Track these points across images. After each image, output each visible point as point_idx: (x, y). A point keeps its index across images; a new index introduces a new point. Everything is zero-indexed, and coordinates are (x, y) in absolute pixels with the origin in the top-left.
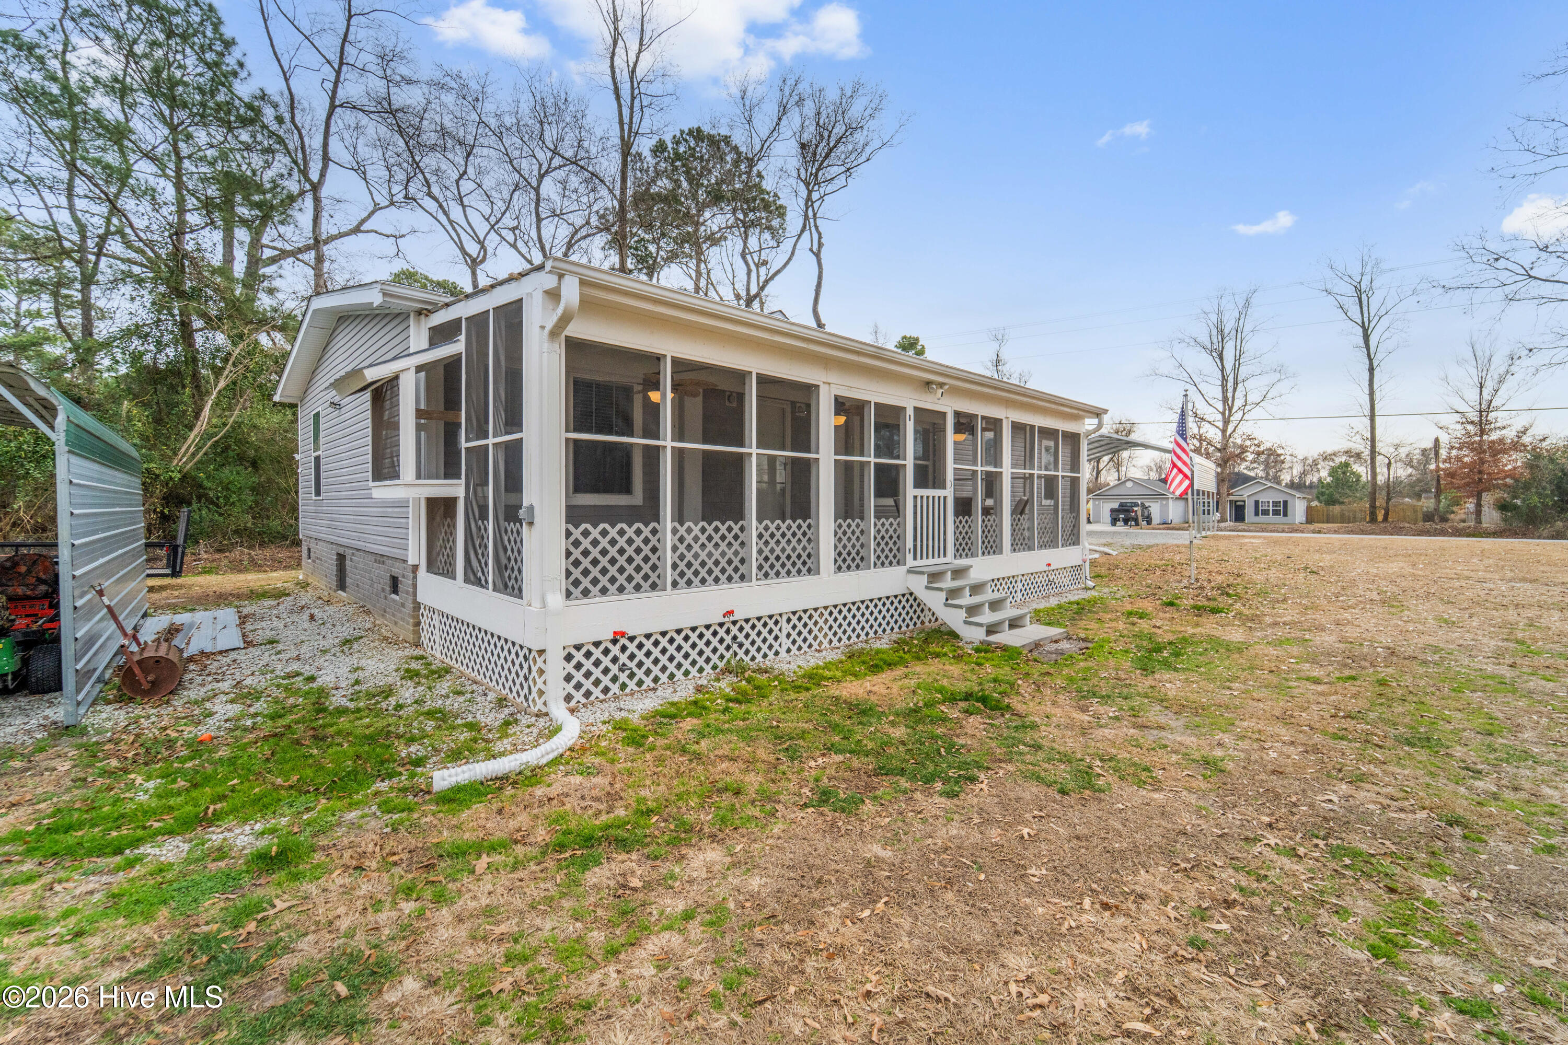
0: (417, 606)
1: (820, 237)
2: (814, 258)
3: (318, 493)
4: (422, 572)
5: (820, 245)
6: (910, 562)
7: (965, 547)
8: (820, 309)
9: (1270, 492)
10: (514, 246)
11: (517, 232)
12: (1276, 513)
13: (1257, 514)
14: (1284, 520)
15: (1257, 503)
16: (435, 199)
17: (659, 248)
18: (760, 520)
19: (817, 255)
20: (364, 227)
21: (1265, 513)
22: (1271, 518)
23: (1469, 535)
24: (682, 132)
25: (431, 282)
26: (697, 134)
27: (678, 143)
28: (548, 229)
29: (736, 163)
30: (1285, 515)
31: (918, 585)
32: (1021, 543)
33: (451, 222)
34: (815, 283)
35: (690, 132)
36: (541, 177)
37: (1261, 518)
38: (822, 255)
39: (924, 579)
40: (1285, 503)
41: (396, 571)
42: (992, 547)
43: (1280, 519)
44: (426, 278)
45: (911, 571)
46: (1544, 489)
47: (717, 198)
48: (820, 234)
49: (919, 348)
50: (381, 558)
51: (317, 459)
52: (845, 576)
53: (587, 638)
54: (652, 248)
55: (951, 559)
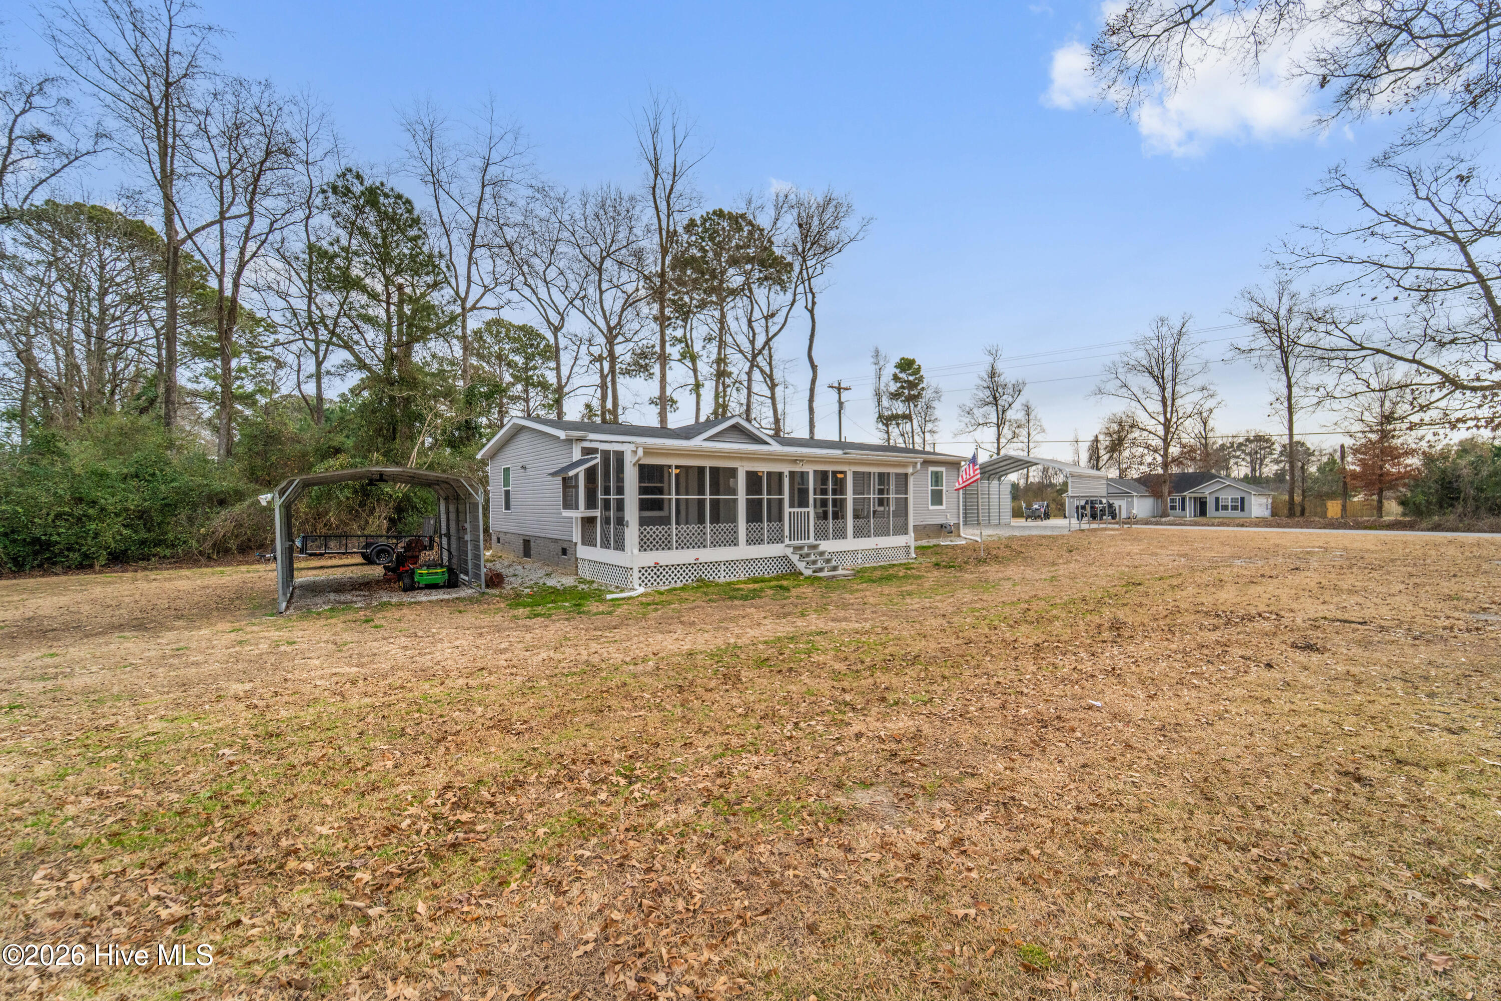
0: (577, 559)
1: (814, 297)
2: (808, 314)
3: (507, 507)
4: (579, 546)
5: (814, 303)
6: (787, 541)
7: (822, 534)
8: (813, 354)
9: (1228, 490)
10: (583, 312)
11: (586, 300)
12: (1234, 508)
13: (1217, 509)
14: (1242, 514)
15: (1217, 499)
16: (529, 286)
17: (691, 299)
18: (711, 523)
19: (811, 312)
20: (478, 305)
21: (1225, 508)
22: (1230, 513)
23: (1366, 528)
24: (708, 213)
25: (513, 326)
26: (720, 214)
27: (705, 221)
28: (608, 297)
29: (750, 233)
30: (1243, 509)
31: (789, 552)
32: (859, 533)
33: (539, 299)
34: (809, 333)
35: (714, 213)
36: (603, 259)
37: (1222, 513)
38: (815, 312)
39: (791, 549)
40: (1242, 499)
41: (565, 546)
42: (841, 534)
43: (1238, 513)
44: (510, 324)
45: (787, 546)
46: (1430, 488)
47: (734, 262)
48: (813, 294)
49: (915, 367)
50: (555, 541)
51: (507, 493)
52: (752, 547)
53: (646, 565)
54: (686, 299)
55: (812, 541)
